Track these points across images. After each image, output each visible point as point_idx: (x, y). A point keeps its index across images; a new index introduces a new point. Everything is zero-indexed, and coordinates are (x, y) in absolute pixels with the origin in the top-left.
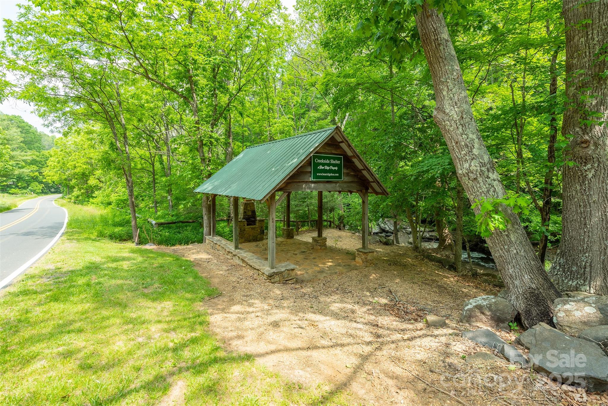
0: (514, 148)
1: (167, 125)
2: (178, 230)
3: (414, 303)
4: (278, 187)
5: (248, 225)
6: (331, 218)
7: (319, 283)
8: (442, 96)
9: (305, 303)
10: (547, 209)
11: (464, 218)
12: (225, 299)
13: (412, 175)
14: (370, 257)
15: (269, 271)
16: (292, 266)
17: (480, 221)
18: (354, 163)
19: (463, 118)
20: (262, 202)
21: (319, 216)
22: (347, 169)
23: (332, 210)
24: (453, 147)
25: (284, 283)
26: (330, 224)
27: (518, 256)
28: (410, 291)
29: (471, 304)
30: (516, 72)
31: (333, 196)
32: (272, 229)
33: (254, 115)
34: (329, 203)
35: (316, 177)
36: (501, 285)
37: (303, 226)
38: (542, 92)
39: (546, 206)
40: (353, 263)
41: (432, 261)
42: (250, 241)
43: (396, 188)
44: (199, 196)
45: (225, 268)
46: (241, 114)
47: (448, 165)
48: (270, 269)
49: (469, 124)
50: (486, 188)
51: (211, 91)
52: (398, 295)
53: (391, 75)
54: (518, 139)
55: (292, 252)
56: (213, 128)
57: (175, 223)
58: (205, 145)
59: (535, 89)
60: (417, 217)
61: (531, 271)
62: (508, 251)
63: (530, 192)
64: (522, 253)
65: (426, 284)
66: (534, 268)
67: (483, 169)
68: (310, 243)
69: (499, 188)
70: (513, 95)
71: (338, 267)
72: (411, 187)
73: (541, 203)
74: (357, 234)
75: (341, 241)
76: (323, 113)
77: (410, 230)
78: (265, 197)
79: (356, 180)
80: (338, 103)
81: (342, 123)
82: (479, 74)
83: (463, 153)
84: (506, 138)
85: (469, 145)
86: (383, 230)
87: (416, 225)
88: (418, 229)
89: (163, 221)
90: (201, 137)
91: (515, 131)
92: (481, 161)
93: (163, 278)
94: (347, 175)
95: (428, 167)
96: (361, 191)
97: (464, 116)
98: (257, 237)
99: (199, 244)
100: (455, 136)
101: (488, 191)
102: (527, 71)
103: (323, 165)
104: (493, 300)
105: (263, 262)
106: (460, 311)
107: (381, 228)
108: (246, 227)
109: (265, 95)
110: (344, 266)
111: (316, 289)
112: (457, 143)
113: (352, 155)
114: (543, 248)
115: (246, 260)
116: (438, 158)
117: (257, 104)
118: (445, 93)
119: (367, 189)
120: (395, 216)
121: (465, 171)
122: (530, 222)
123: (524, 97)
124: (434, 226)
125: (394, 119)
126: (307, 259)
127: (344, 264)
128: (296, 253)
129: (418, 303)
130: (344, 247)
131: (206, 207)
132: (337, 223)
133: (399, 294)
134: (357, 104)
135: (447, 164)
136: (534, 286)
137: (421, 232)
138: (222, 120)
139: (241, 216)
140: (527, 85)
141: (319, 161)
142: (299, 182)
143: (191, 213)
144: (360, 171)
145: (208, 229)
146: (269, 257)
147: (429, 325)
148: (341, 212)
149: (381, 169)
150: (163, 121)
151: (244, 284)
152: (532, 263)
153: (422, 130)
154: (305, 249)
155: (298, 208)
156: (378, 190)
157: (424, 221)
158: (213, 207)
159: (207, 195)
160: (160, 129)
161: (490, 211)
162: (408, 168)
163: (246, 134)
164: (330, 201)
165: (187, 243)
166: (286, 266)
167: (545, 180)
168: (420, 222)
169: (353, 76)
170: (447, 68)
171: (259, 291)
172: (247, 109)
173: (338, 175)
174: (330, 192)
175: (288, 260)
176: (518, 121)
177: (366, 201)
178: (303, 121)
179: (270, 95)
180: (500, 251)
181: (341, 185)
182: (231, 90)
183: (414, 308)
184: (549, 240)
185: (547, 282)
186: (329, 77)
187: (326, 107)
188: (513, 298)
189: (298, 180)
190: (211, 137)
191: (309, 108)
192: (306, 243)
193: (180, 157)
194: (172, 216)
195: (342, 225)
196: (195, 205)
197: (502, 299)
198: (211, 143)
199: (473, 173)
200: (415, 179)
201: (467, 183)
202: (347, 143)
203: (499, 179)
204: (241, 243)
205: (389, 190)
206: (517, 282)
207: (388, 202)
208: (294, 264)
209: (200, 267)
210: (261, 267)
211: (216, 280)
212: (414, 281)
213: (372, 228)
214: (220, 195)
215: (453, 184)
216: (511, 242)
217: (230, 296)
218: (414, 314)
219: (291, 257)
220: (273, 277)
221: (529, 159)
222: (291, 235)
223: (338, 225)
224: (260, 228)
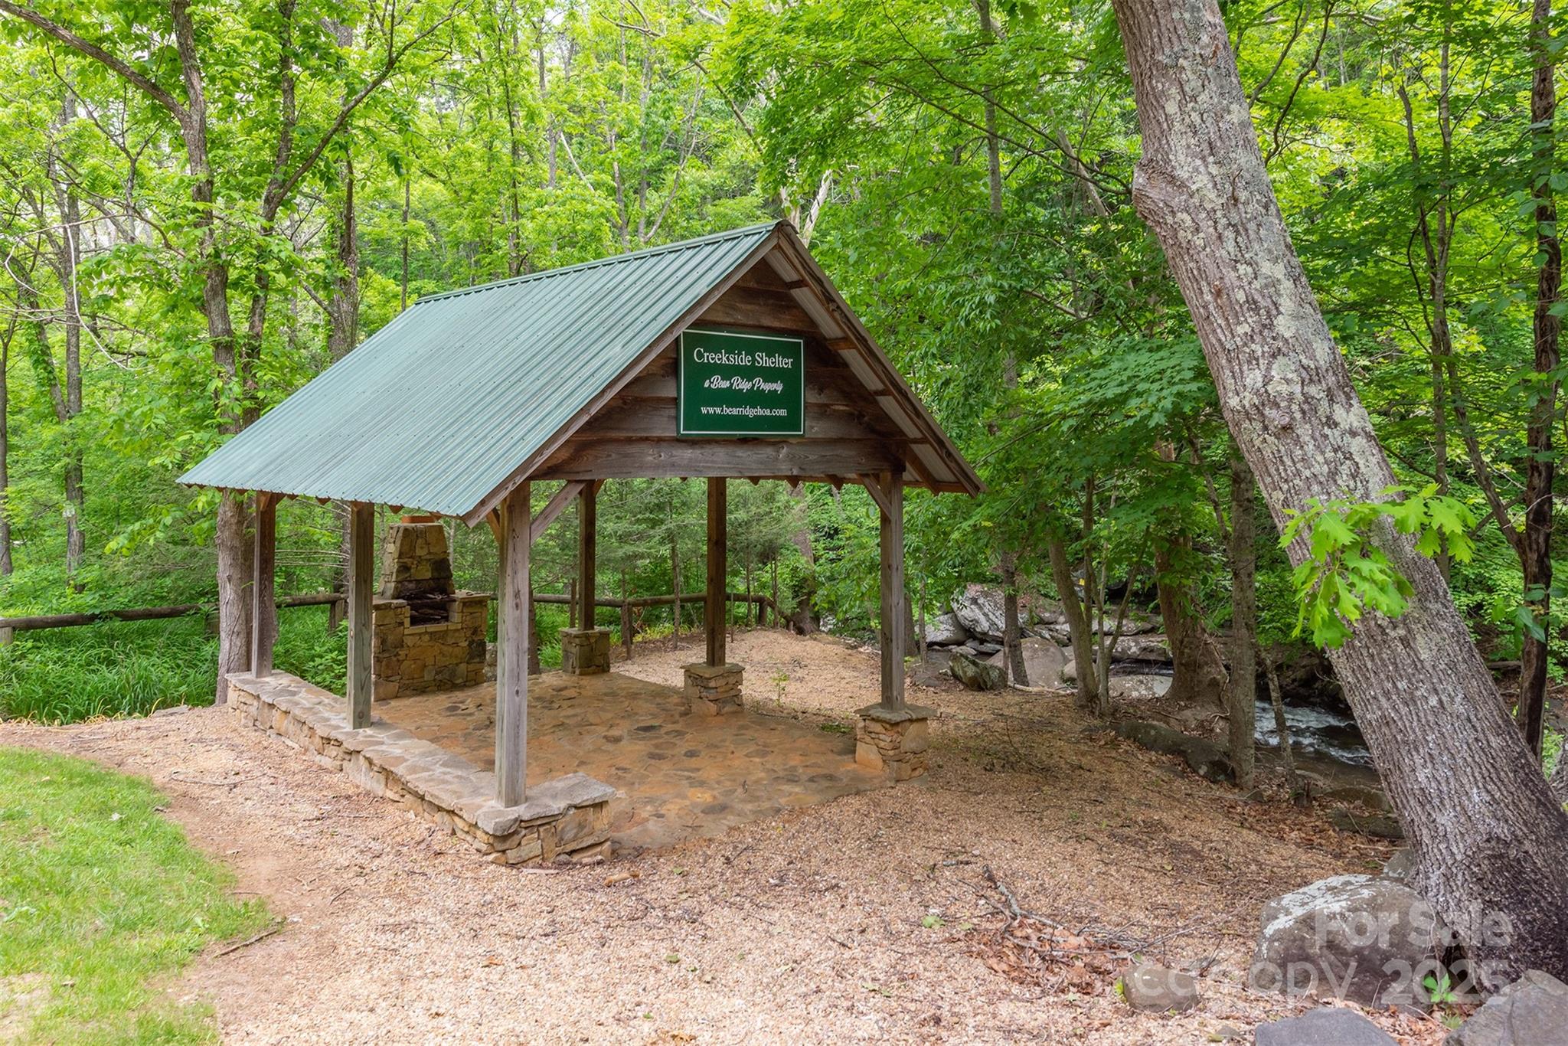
0: (1420, 317)
1: (73, 201)
2: (102, 651)
3: (1080, 920)
4: (540, 461)
5: (414, 621)
6: (763, 586)
7: (707, 858)
8: (1162, 119)
9: (646, 946)
10: (1541, 540)
11: (1260, 579)
12: (293, 947)
13: (1064, 417)
14: (911, 737)
15: (500, 813)
16: (597, 791)
17: (1308, 588)
18: (846, 365)
19: (1236, 200)
20: (472, 524)
21: (711, 580)
22: (821, 390)
23: (769, 553)
24: (1205, 307)
25: (560, 865)
26: (762, 611)
27: (1444, 719)
28: (1066, 873)
29: (1288, 913)
30: (1417, 44)
31: (770, 498)
32: (512, 634)
33: (451, 168)
34: (755, 528)
35: (695, 420)
36: (1393, 834)
37: (651, 621)
38: (1508, 121)
39: (1538, 531)
40: (846, 767)
41: (1150, 748)
42: (421, 690)
43: (1011, 466)
44: (201, 502)
45: (308, 810)
46: (395, 162)
47: (1194, 379)
48: (499, 806)
49: (1259, 225)
50: (1326, 462)
51: (267, 65)
52: (1021, 891)
53: (987, 36)
54: (1433, 284)
55: (602, 730)
56: (270, 217)
57: (92, 618)
58: (236, 285)
59: (1485, 107)
60: (1091, 578)
61: (1491, 777)
62: (1410, 700)
63: (1483, 480)
64: (1459, 707)
65: (1125, 840)
66: (1502, 762)
67: (1313, 390)
68: (674, 690)
69: (1368, 459)
70: (1410, 127)
71: (787, 788)
72: (1064, 461)
73: (1518, 519)
74: (866, 649)
75: (801, 680)
76: (732, 170)
77: (1067, 627)
78: (483, 503)
79: (856, 434)
80: (784, 131)
81: (805, 209)
82: (1294, 47)
83: (1241, 330)
84: (1396, 282)
85: (1262, 303)
86: (967, 633)
87: (1088, 609)
88: (1095, 626)
89: (36, 612)
90: (217, 254)
91: (1424, 254)
92: (1305, 362)
93: (17, 869)
94: (822, 412)
95: (1121, 384)
96: (877, 477)
97: (1243, 196)
98: (453, 674)
99: (198, 710)
100: (1211, 269)
101: (1333, 474)
102: (1453, 40)
103: (727, 372)
104: (1366, 893)
105: (475, 776)
106: (1252, 944)
107: (958, 624)
108: (409, 630)
109: (498, 92)
110: (812, 780)
111: (694, 882)
112: (1218, 294)
113: (838, 333)
114: (1532, 686)
115: (400, 770)
116: (1159, 348)
117: (467, 127)
118: (1172, 108)
119: (898, 469)
120: (1010, 576)
121: (1249, 399)
122: (1490, 590)
123: (1446, 134)
124: (1156, 611)
125: (998, 201)
126: (660, 757)
127: (811, 772)
128: (615, 732)
129: (1096, 920)
130: (813, 703)
131: (232, 548)
132: (788, 605)
133: (1023, 886)
134: (860, 138)
135: (1190, 374)
136: (1502, 830)
137: (1106, 634)
138: (311, 184)
139: (383, 584)
140: (1455, 91)
141: (710, 358)
142: (630, 441)
143: (165, 574)
144: (869, 398)
145: (239, 642)
146: (500, 755)
147: (1132, 1005)
148: (803, 562)
149: (950, 390)
150: (56, 182)
151: (385, 875)
152: (1495, 742)
153: (1102, 246)
154: (655, 716)
155: (629, 549)
156: (941, 472)
157: (1116, 594)
158: (262, 546)
159: (238, 499)
160: (40, 214)
161: (1344, 549)
162: (1053, 386)
163: (422, 245)
164: (759, 518)
165: (142, 706)
166: (570, 790)
167: (1530, 437)
168: (1102, 596)
169: (845, 30)
170: (1176, 15)
171: (450, 904)
172: (424, 144)
173: (783, 412)
174: (755, 480)
175: (582, 763)
176: (1433, 223)
177: (893, 518)
178: (654, 200)
179: (520, 91)
180: (1383, 700)
181: (800, 451)
182: (352, 65)
183: (1081, 940)
184: (1554, 654)
185: (1547, 813)
186: (749, 31)
187: (743, 150)
188: (1434, 879)
189: (623, 434)
190: (263, 254)
191: (676, 149)
192: (660, 693)
193: (128, 335)
194: (80, 588)
195: (808, 614)
196: (185, 542)
197: (1398, 887)
198: (263, 280)
199: (1277, 406)
200: (1075, 429)
201: (1257, 442)
202: (817, 289)
203: (1370, 428)
204: (382, 699)
205: (982, 474)
206: (1445, 819)
207: (980, 517)
208: (608, 780)
209: (193, 810)
210: (464, 801)
211: (264, 867)
212: (1079, 829)
213: (922, 626)
214: (293, 497)
215: (1217, 451)
216: (1417, 665)
217: (320, 934)
218: (1079, 964)
219: (599, 750)
220: (516, 838)
221: (1475, 356)
222: (599, 661)
223: (793, 614)
224: (469, 634)
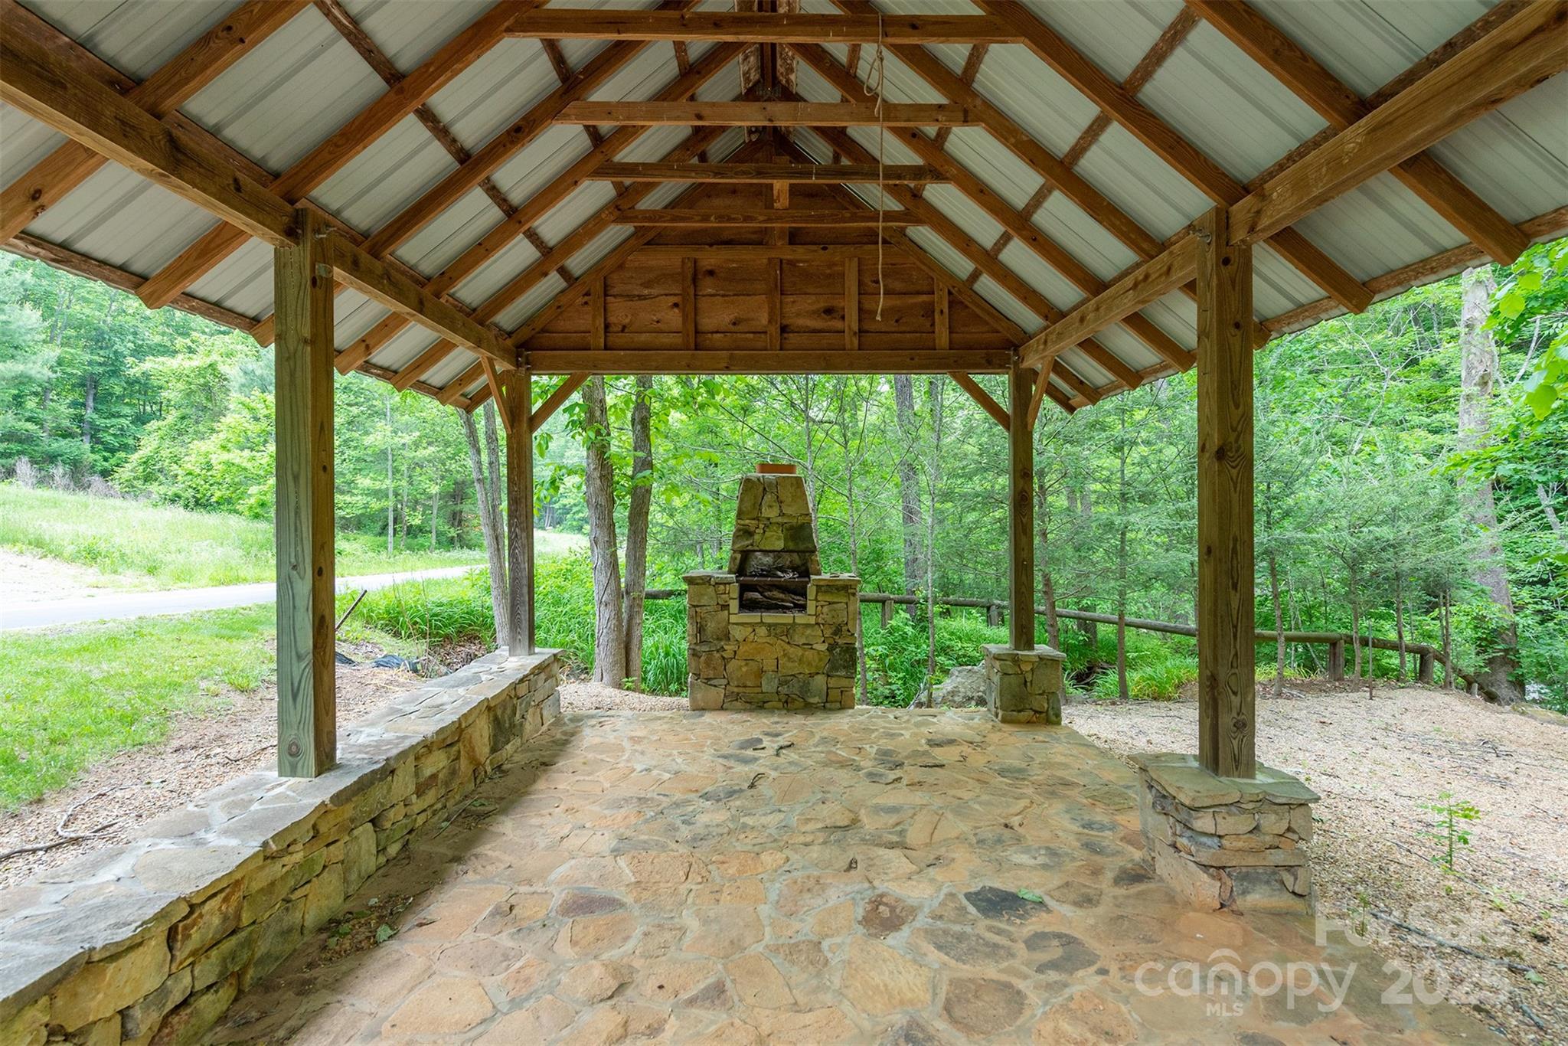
5: (746, 605)
6: (1426, 635)
26: (1424, 664)
75: (1504, 783)
98: (805, 689)
108: (737, 616)
148: (1495, 610)
195: (1504, 678)
223: (1477, 674)
224: (828, 633)
